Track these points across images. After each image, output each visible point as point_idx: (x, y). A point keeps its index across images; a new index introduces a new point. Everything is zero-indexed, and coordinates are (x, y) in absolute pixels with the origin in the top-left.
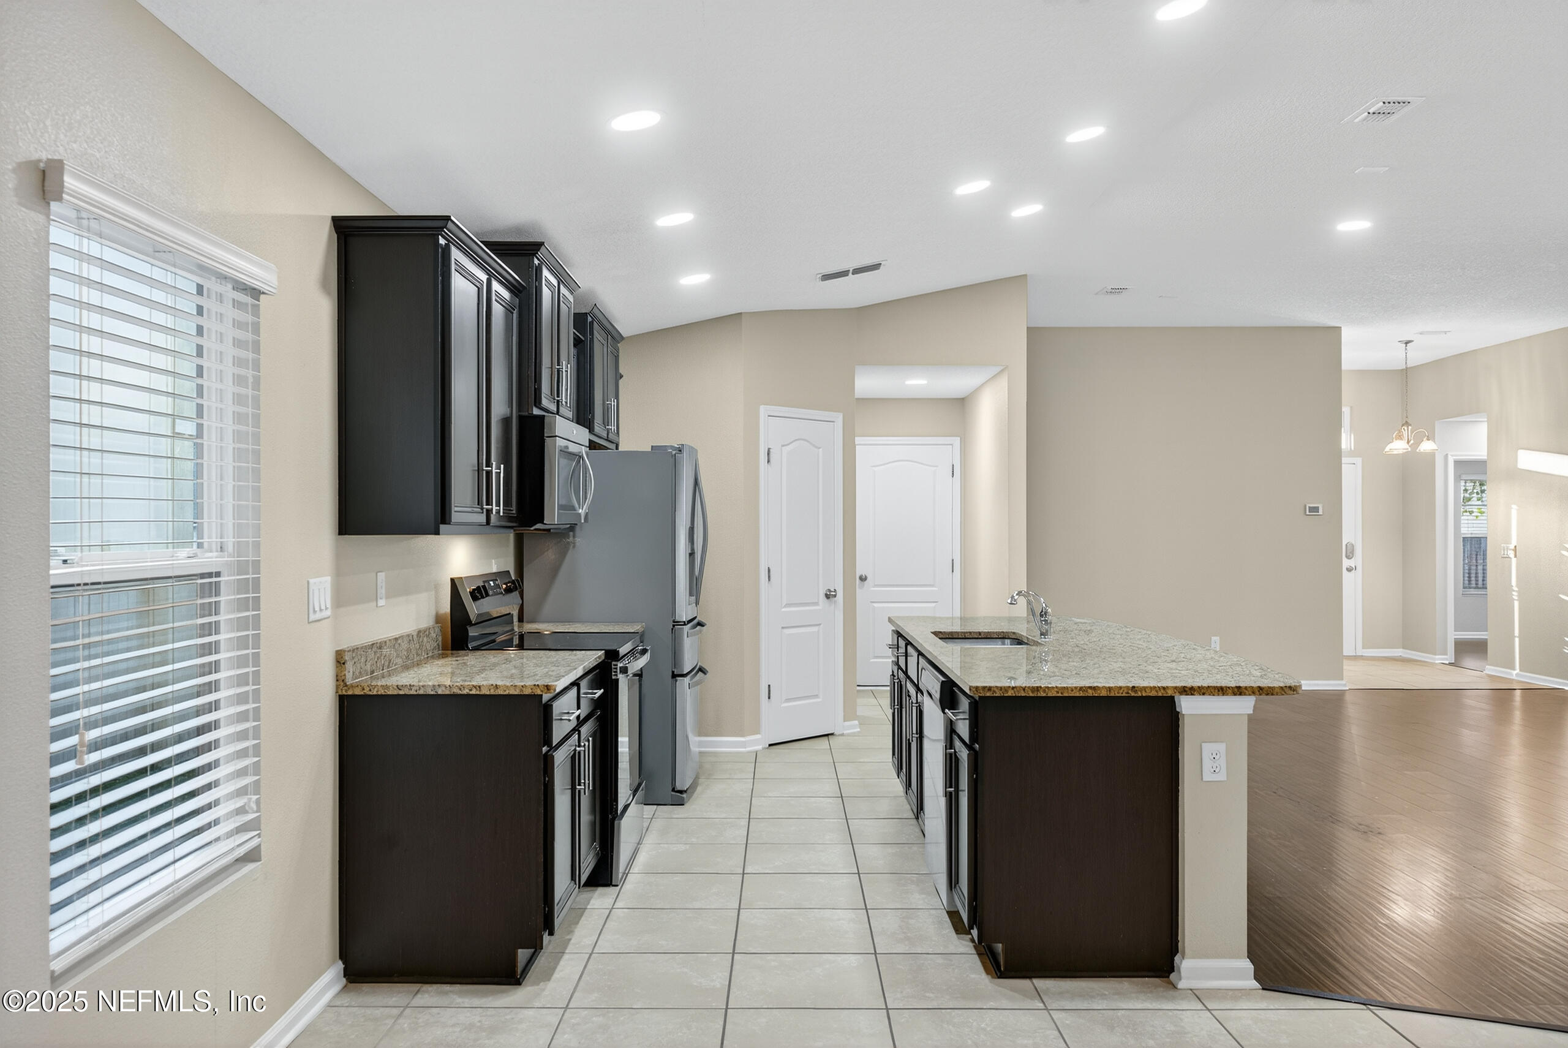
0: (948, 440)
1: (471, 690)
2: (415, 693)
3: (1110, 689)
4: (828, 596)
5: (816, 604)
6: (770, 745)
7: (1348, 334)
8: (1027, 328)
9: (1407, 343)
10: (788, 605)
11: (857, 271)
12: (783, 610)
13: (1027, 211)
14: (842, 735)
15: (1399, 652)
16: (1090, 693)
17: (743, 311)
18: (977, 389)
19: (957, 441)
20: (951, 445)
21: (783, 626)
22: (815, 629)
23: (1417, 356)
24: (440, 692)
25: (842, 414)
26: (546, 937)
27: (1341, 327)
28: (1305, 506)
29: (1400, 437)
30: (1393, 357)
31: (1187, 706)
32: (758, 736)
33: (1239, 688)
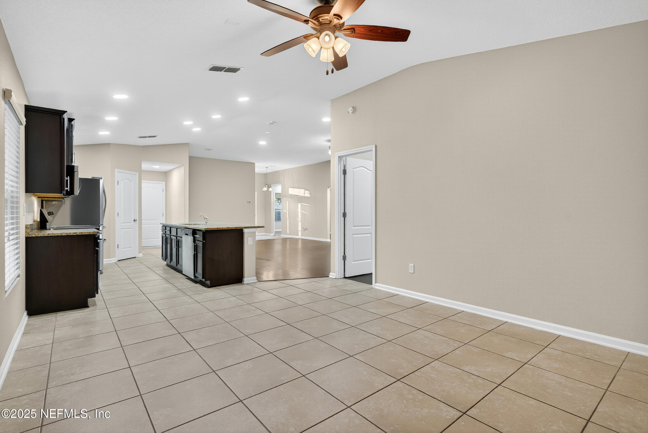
0: (162, 182)
1: (73, 234)
2: (54, 235)
3: (231, 228)
4: (134, 221)
5: (131, 223)
6: (118, 261)
7: (256, 165)
8: (189, 156)
9: (267, 168)
10: (123, 223)
11: (149, 137)
12: (122, 224)
13: (197, 129)
14: (138, 257)
15: (264, 234)
16: (228, 229)
17: (110, 143)
18: (172, 170)
19: (164, 183)
20: (163, 184)
21: (122, 228)
22: (131, 229)
23: (269, 171)
24: (63, 235)
25: (138, 173)
26: (96, 295)
27: (255, 163)
28: (248, 201)
29: (266, 187)
30: (264, 171)
31: (245, 231)
32: (115, 258)
33: (255, 227)
